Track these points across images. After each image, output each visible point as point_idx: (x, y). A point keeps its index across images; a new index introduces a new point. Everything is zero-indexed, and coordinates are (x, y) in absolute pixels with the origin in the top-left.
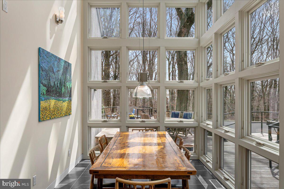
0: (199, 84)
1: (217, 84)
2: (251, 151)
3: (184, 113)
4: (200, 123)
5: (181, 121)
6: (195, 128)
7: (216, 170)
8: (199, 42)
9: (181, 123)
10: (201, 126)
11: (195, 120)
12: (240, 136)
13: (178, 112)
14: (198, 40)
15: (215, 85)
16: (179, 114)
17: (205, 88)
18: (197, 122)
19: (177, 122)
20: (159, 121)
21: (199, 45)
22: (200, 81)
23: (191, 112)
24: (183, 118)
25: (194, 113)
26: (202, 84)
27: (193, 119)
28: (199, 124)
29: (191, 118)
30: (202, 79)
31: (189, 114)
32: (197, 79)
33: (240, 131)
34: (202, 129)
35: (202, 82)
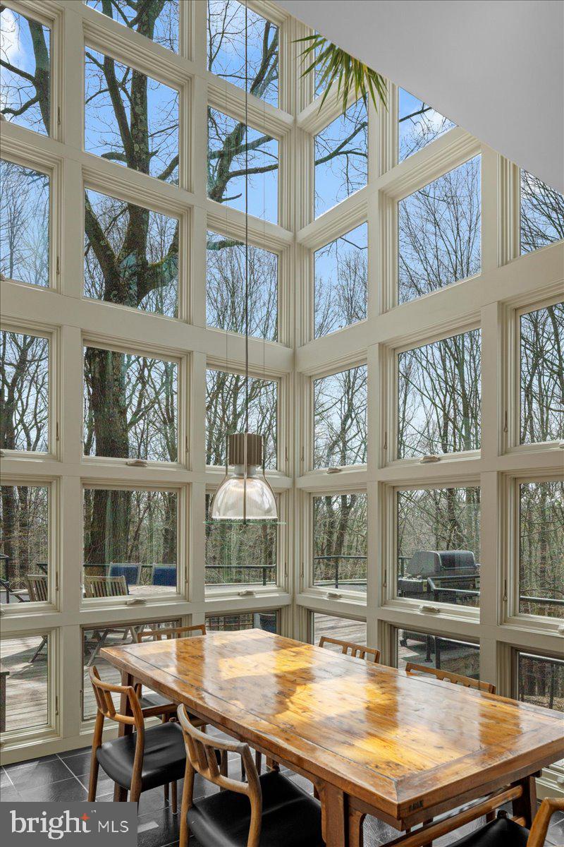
0: (294, 483)
1: (385, 485)
4: (298, 596)
5: (249, 593)
8: (294, 359)
9: (249, 597)
11: (279, 586)
14: (289, 351)
15: (379, 485)
17: (310, 493)
18: (286, 591)
19: (239, 598)
20: (186, 598)
21: (294, 369)
22: (296, 473)
26: (302, 483)
28: (293, 599)
30: (302, 468)
32: (287, 466)
34: (303, 611)
35: (302, 475)
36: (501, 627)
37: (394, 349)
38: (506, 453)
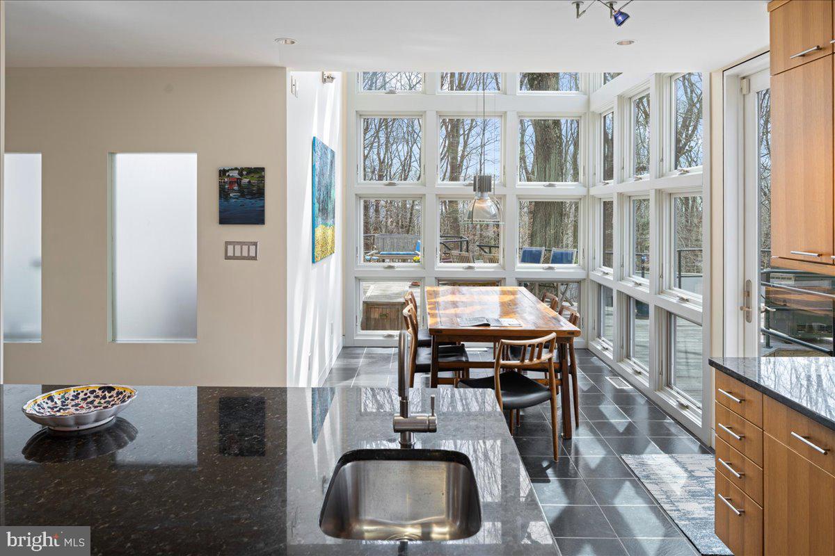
0: (588, 190)
2: (675, 315)
3: (552, 252)
4: (591, 273)
5: (550, 268)
6: (579, 282)
7: (620, 362)
8: (588, 102)
9: (551, 271)
10: (592, 277)
11: (580, 265)
12: (657, 289)
13: (538, 248)
14: (586, 97)
16: (540, 253)
17: (600, 199)
18: (583, 269)
19: (543, 271)
20: (503, 267)
21: (588, 109)
22: (590, 184)
23: (570, 250)
24: (552, 263)
25: (577, 252)
26: (593, 191)
27: (575, 263)
28: (588, 275)
29: (570, 262)
30: (594, 181)
31: (567, 254)
32: (584, 179)
33: (657, 281)
34: (596, 285)
35: (594, 185)
36: (659, 296)
37: (630, 98)
38: (662, 176)
